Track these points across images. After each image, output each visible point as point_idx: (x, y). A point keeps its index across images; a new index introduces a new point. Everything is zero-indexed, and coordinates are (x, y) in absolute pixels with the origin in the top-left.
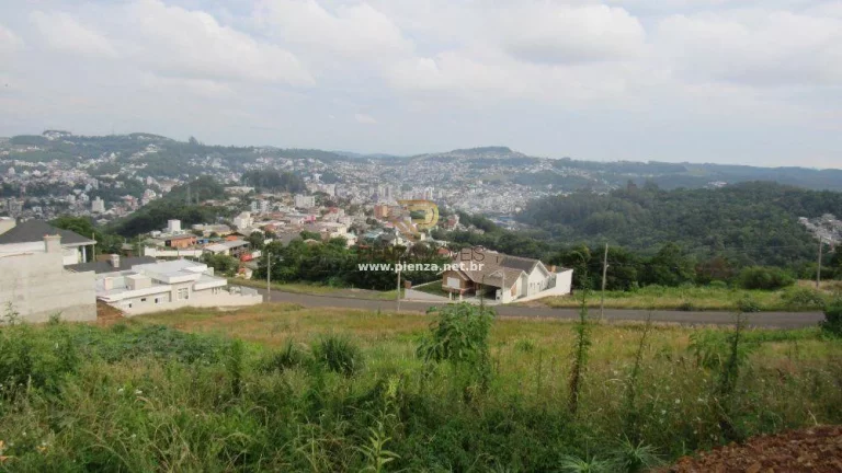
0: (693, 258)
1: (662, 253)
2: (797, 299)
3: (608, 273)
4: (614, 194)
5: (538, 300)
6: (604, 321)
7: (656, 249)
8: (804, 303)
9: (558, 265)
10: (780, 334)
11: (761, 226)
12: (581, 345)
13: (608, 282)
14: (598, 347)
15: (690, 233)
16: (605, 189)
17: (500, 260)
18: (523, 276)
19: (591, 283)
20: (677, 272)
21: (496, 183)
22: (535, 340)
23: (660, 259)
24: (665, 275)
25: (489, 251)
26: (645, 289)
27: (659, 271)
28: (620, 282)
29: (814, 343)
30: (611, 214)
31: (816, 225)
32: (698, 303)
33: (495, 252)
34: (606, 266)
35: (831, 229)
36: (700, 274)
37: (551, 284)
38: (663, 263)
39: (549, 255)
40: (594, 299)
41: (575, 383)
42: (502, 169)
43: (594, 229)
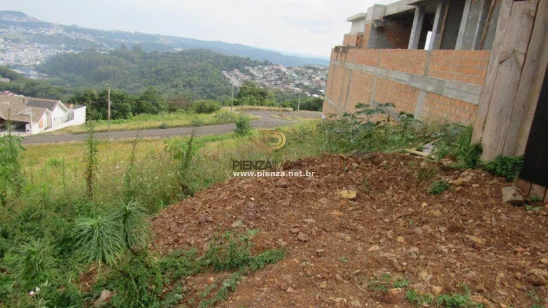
0: (165, 96)
1: (146, 93)
2: (222, 117)
3: (112, 108)
4: (112, 53)
5: (61, 130)
6: (111, 140)
7: (142, 91)
8: (224, 120)
9: (74, 103)
10: (215, 137)
11: (203, 76)
12: (91, 152)
13: (112, 113)
15: (163, 80)
16: (106, 49)
17: (26, 102)
18: (47, 113)
19: (100, 114)
20: (157, 105)
21: (16, 41)
22: (60, 157)
23: (145, 97)
24: (149, 107)
25: (16, 95)
26: (137, 117)
27: (145, 105)
28: (120, 113)
29: (231, 141)
30: (110, 67)
31: (231, 76)
32: (169, 123)
33: (22, 96)
34: (110, 103)
35: (238, 78)
36: (171, 105)
37: (70, 117)
38: (148, 99)
39: (67, 97)
40: (102, 125)
41: (89, 178)
42: (21, 30)
43: (100, 78)
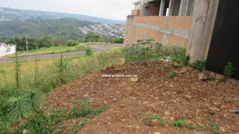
0: (53, 39)
1: (44, 38)
2: (79, 48)
3: (28, 45)
4: (27, 20)
5: (4, 56)
6: (29, 60)
7: (42, 37)
9: (10, 44)
10: (77, 57)
11: (70, 30)
12: (17, 66)
13: (29, 48)
15: (52, 32)
16: (23, 19)
19: (23, 48)
20: (49, 43)
22: (5, 69)
24: (46, 45)
26: (41, 49)
27: (44, 44)
28: (32, 47)
29: (84, 58)
30: (27, 27)
31: (83, 29)
32: (56, 51)
34: (27, 43)
35: (86, 30)
36: (56, 43)
37: (9, 50)
38: (45, 41)
39: (6, 41)
40: (25, 53)
41: (17, 78)
43: (22, 32)
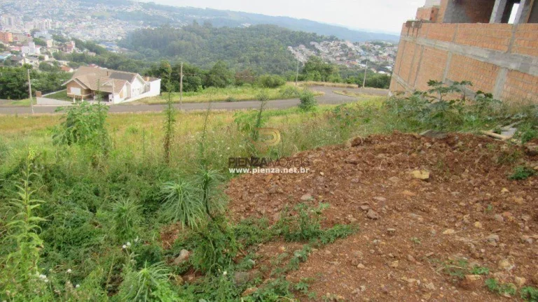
0: (233, 70)
1: (215, 67)
2: (287, 92)
3: (184, 81)
4: (184, 28)
5: (139, 100)
6: (183, 111)
7: (212, 64)
8: (289, 95)
9: (151, 76)
10: (279, 112)
11: (269, 51)
12: (169, 121)
13: (184, 86)
14: (179, 127)
15: (231, 55)
16: (179, 25)
17: (110, 74)
18: (127, 84)
19: (173, 87)
20: (225, 79)
21: (102, 18)
22: (139, 126)
23: (214, 71)
24: (218, 81)
25: (101, 68)
26: (207, 90)
27: (214, 79)
28: (191, 86)
29: (295, 115)
30: (183, 42)
31: (296, 51)
32: (236, 97)
33: (106, 69)
34: (182, 76)
35: (303, 53)
36: (238, 80)
37: (147, 89)
38: (216, 73)
39: (144, 70)
40: (176, 97)
42: (105, 8)
43: (173, 52)
